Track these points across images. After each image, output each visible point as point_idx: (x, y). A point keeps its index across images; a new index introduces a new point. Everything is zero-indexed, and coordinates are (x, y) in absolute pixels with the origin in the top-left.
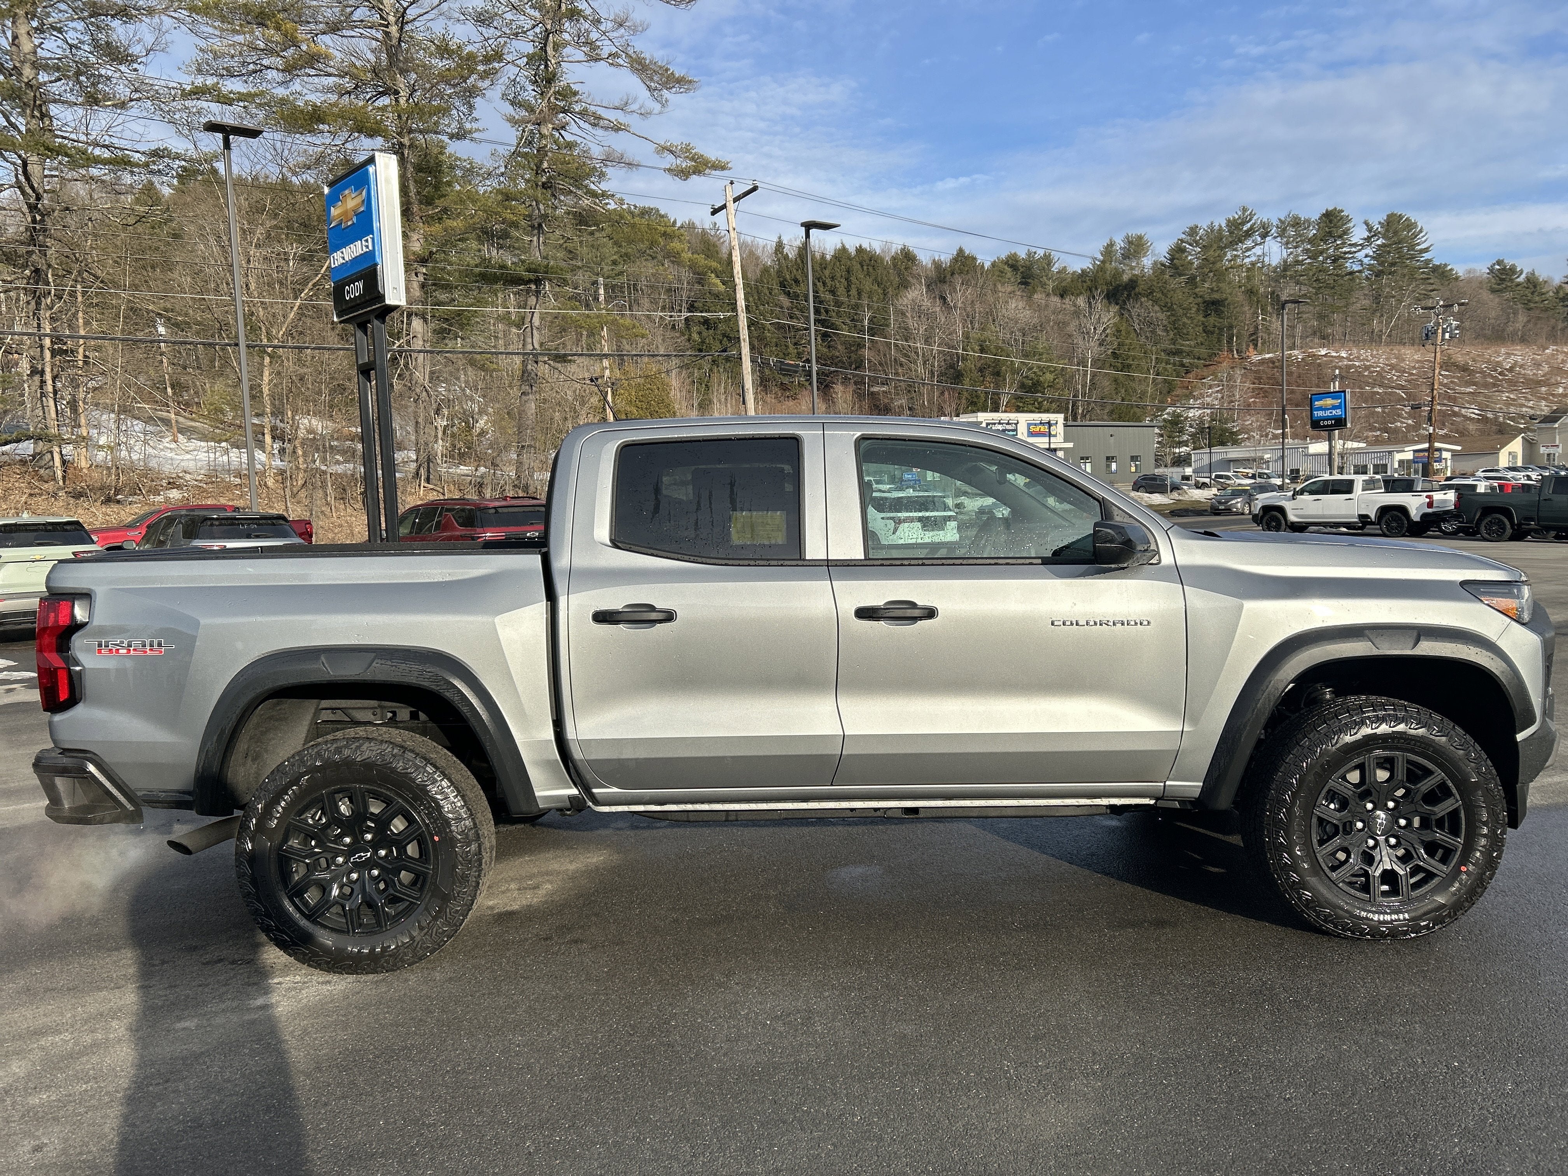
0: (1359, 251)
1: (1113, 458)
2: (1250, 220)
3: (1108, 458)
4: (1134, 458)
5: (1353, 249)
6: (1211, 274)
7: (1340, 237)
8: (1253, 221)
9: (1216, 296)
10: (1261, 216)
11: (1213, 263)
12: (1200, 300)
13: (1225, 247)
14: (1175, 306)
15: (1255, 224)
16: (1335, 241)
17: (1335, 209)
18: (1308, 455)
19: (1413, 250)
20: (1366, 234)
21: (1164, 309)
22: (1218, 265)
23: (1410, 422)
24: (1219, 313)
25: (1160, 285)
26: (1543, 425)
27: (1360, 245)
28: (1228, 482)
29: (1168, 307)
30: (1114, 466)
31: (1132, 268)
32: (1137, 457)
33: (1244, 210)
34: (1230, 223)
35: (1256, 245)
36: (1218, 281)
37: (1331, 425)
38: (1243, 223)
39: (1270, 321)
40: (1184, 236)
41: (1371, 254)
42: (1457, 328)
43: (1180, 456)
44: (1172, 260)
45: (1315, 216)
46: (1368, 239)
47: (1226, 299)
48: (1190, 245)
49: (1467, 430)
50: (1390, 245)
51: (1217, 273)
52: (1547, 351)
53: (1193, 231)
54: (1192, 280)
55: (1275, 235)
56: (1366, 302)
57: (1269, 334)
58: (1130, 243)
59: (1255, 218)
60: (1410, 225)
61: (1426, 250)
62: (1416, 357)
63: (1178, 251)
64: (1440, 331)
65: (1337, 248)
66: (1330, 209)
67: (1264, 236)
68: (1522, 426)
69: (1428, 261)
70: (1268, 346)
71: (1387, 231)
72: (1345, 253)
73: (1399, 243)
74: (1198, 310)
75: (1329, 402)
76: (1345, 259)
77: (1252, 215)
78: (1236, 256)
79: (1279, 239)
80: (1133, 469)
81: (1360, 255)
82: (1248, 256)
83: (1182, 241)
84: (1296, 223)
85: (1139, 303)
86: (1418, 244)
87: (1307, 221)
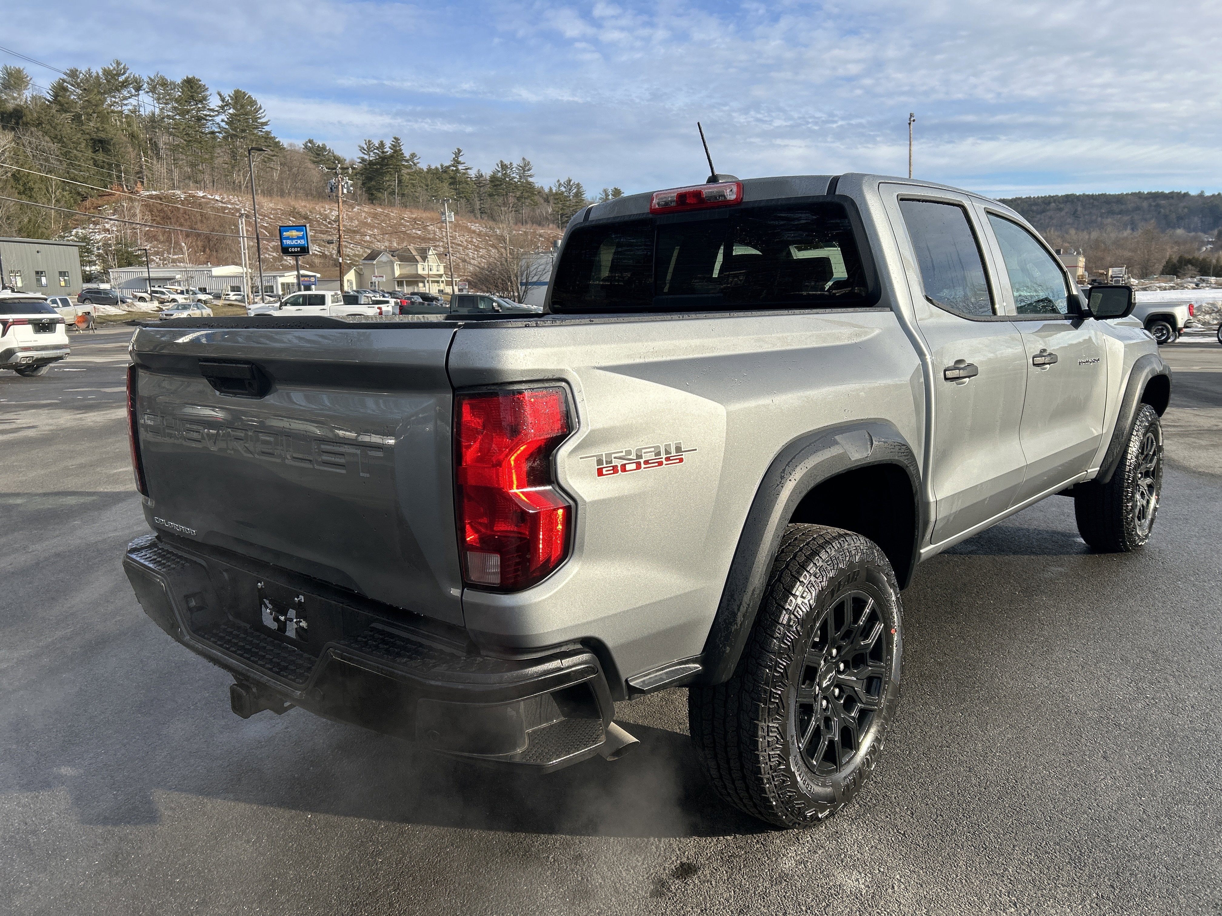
0: (217, 115)
1: (42, 272)
2: (124, 73)
3: (37, 273)
4: (62, 274)
5: (212, 114)
6: (95, 115)
7: (201, 101)
8: (127, 75)
9: (102, 135)
10: (134, 72)
11: (96, 106)
12: (88, 136)
13: (105, 93)
14: (65, 140)
15: (129, 77)
16: (197, 104)
17: (194, 78)
18: (212, 277)
19: (256, 122)
20: (220, 103)
21: (55, 140)
22: (100, 108)
23: (274, 254)
24: (106, 151)
25: (48, 117)
26: (366, 262)
27: (217, 111)
28: (163, 297)
29: (57, 139)
30: (44, 280)
31: (15, 99)
32: (65, 272)
33: (118, 64)
34: (107, 72)
35: (132, 96)
36: (102, 122)
37: (298, 252)
38: (119, 75)
39: (152, 163)
40: (65, 77)
41: (226, 120)
42: (351, 186)
43: (91, 274)
44: (56, 96)
45: (179, 81)
46: (222, 107)
47: (112, 139)
48: (72, 85)
49: (313, 262)
50: (239, 115)
51: (100, 115)
52: (354, 210)
53: (73, 74)
54: (77, 118)
55: (147, 90)
56: (226, 158)
57: (152, 174)
58: (9, 74)
59: (128, 72)
60: (253, 103)
61: (265, 124)
62: (271, 205)
63: (60, 90)
64: (340, 186)
65: (199, 110)
66: (190, 77)
67: (138, 89)
68: (348, 262)
69: (268, 133)
70: (153, 183)
71: (236, 103)
72: (206, 115)
73: (246, 115)
74: (87, 145)
75: (294, 233)
76: (206, 120)
77: (125, 70)
78: (115, 102)
79: (151, 94)
80: (63, 284)
81: (218, 119)
82: (126, 105)
83: (64, 81)
84: (164, 83)
85: (29, 132)
86: (260, 118)
87: (172, 83)
